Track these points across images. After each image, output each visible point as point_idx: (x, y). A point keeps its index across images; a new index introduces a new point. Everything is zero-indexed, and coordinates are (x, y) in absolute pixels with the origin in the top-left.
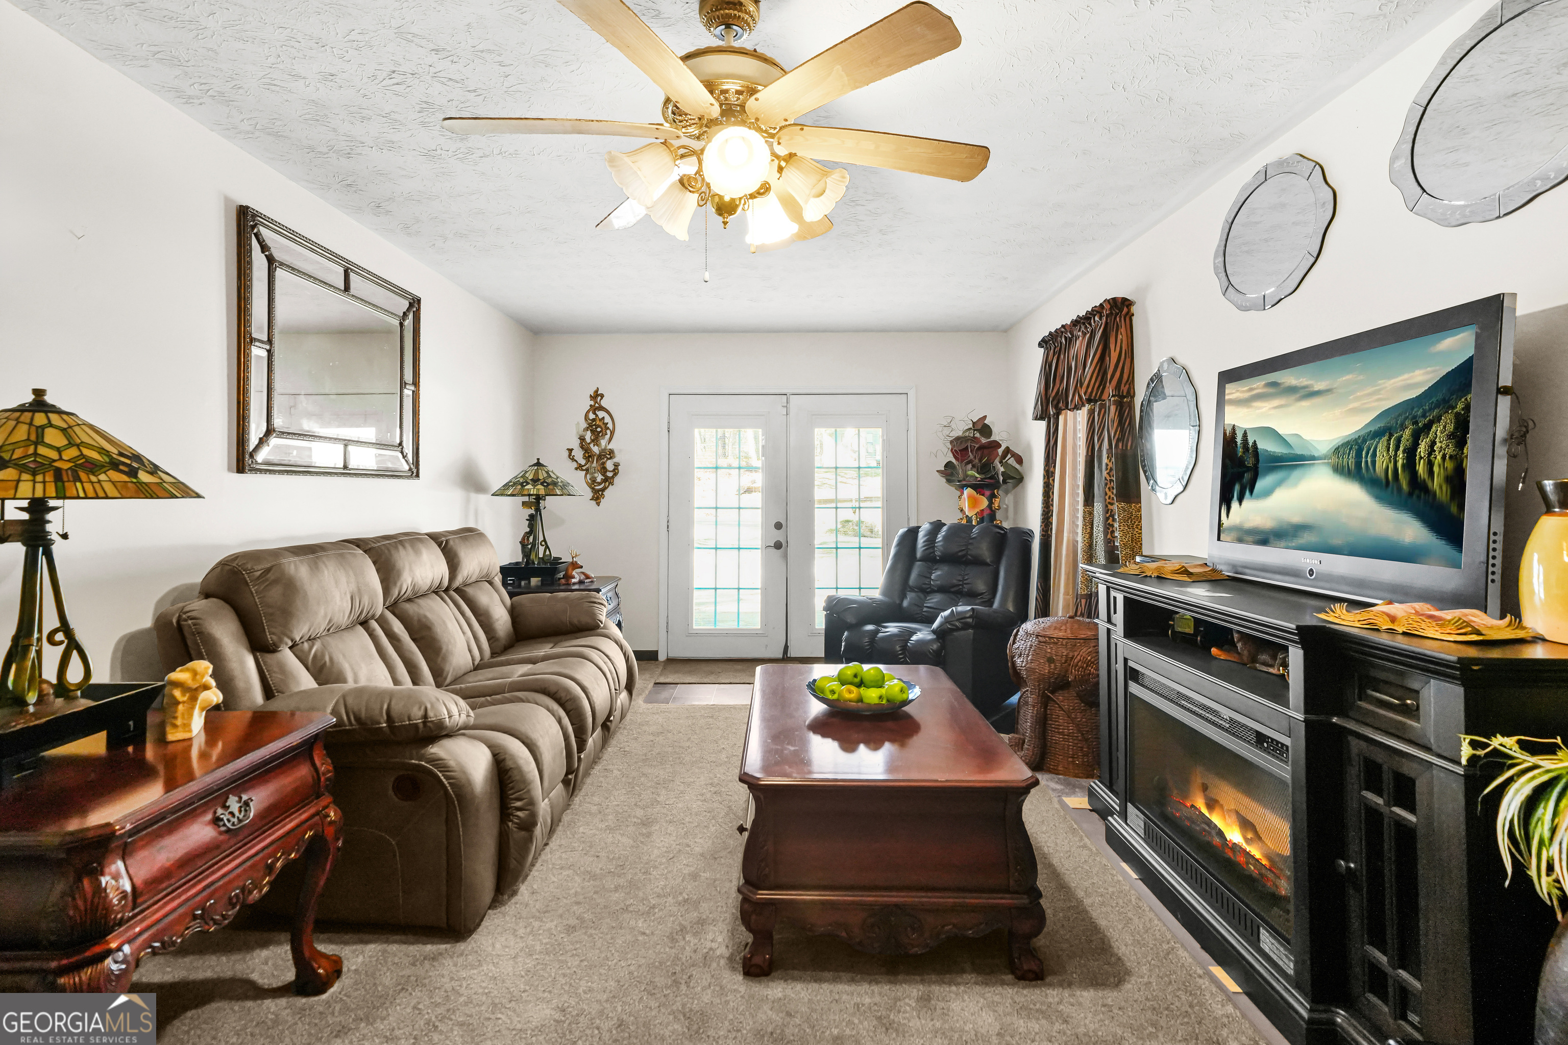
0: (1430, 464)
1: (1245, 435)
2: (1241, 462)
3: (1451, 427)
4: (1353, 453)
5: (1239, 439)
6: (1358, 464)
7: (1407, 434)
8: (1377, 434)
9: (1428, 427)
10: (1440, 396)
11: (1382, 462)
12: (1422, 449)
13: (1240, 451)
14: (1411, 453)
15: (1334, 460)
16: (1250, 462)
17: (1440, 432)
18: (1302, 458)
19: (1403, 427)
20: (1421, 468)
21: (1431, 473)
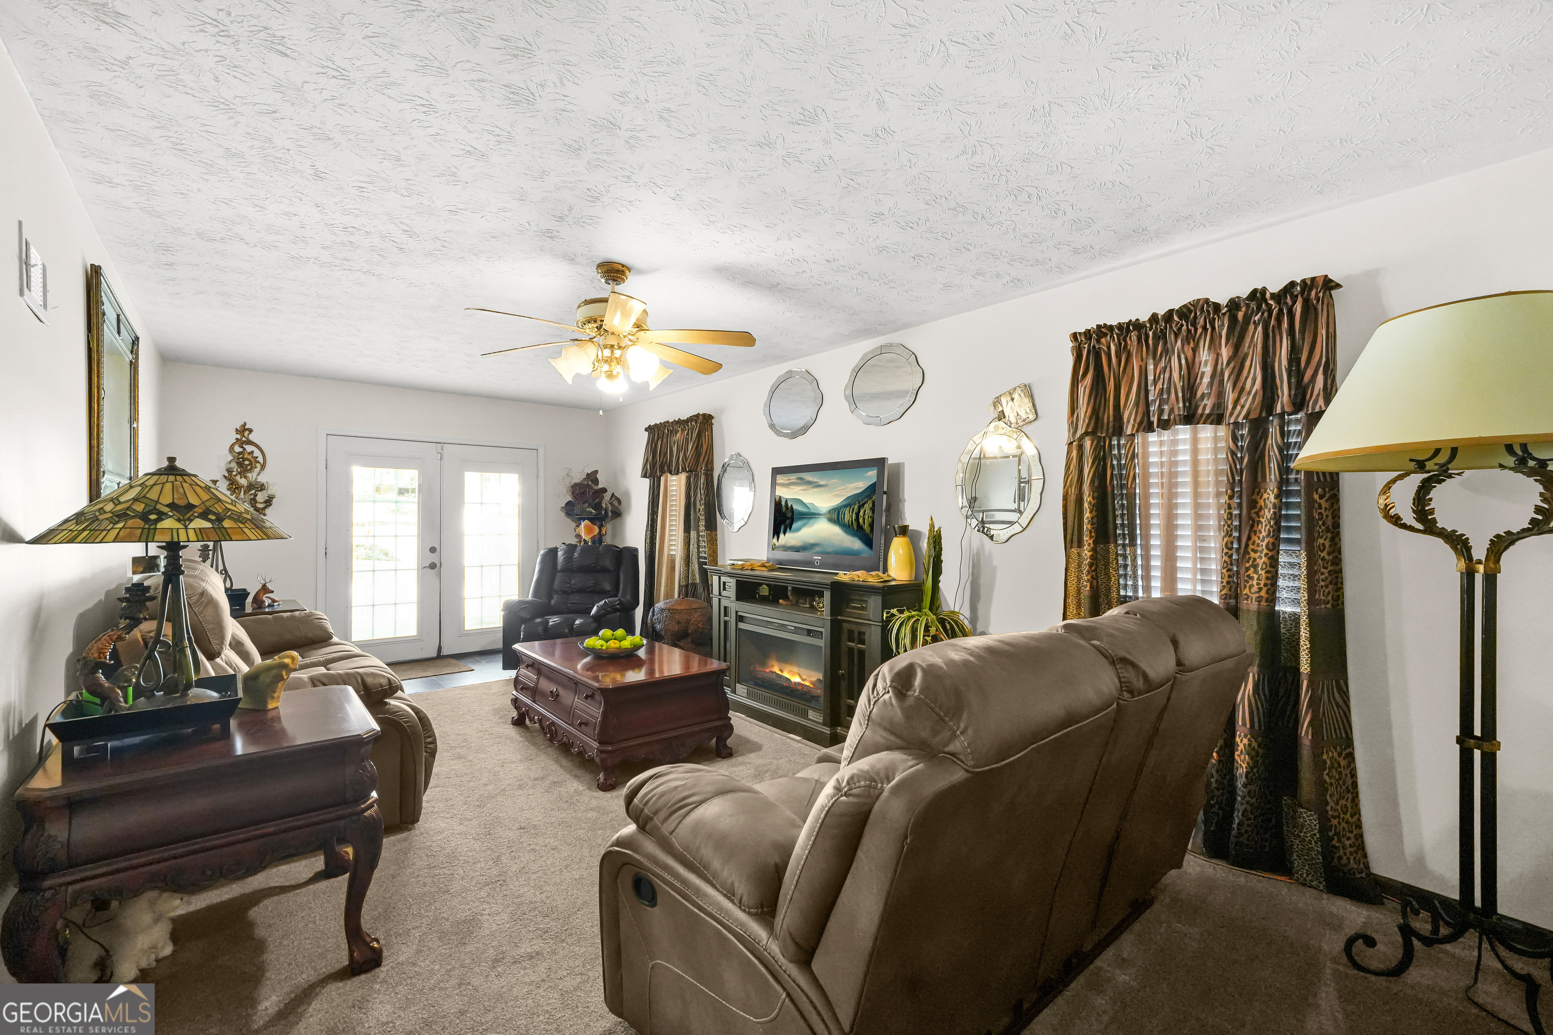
0: (864, 519)
1: (786, 501)
2: (784, 515)
3: (871, 506)
4: (836, 513)
5: (783, 503)
6: (838, 518)
7: (856, 507)
8: (846, 506)
9: (863, 505)
10: (868, 493)
11: (847, 518)
12: (861, 513)
13: (784, 510)
14: (858, 514)
15: (828, 516)
16: (789, 515)
17: (867, 507)
18: (814, 514)
19: (855, 504)
20: (861, 520)
21: (864, 522)
